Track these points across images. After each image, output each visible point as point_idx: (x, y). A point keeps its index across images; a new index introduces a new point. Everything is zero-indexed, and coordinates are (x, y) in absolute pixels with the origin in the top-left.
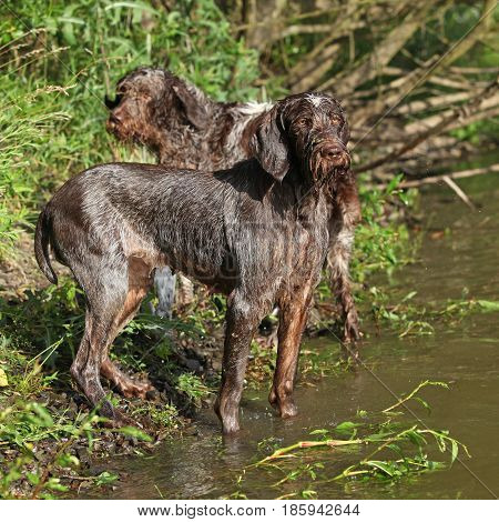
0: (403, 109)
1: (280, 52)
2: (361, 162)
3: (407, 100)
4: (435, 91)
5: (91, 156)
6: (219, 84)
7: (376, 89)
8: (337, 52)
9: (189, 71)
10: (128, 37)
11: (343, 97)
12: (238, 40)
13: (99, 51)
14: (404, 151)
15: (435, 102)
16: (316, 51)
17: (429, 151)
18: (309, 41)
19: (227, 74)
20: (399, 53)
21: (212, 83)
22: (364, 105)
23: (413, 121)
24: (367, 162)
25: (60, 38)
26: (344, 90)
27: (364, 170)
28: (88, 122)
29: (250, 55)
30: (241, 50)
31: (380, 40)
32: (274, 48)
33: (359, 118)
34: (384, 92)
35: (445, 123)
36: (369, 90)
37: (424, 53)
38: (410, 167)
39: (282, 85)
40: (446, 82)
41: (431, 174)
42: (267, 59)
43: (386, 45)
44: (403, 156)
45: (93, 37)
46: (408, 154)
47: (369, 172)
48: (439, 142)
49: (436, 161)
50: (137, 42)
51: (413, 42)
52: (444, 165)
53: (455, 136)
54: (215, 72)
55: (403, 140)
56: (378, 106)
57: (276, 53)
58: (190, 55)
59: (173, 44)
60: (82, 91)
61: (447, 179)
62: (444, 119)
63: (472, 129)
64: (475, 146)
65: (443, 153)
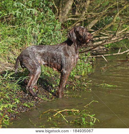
0: (94, 39)
1: (66, 24)
2: (83, 50)
3: (94, 37)
4: (102, 36)
5: (20, 44)
6: (52, 29)
8: (79, 25)
9: (45, 26)
10: (31, 17)
12: (57, 20)
13: (24, 20)
14: (93, 49)
16: (75, 24)
17: (99, 49)
18: (73, 22)
19: (53, 27)
20: (94, 26)
21: (50, 29)
23: (96, 42)
25: (15, 16)
27: (83, 52)
28: (20, 36)
29: (59, 24)
30: (57, 22)
31: (90, 23)
32: (65, 23)
35: (103, 43)
37: (100, 27)
38: (94, 52)
39: (66, 31)
40: (104, 34)
41: (99, 55)
42: (63, 25)
43: (91, 24)
44: (93, 50)
45: (23, 17)
46: (94, 49)
47: (85, 53)
48: (101, 47)
49: (100, 52)
50: (33, 18)
51: (97, 24)
52: (102, 52)
53: (105, 46)
54: (51, 27)
55: (93, 46)
57: (65, 24)
58: (45, 22)
59: (42, 19)
60: (19, 28)
61: (102, 56)
62: (103, 42)
63: (109, 45)
64: (110, 49)
65: (102, 50)
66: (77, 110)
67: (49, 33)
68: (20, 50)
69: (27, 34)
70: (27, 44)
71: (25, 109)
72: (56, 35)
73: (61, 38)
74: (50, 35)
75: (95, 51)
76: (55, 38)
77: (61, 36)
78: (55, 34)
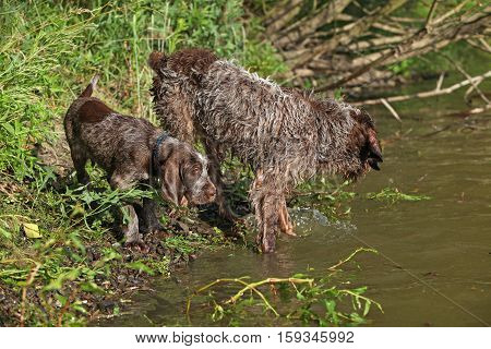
0: (353, 47)
2: (318, 86)
3: (355, 40)
4: (378, 35)
5: (110, 70)
6: (212, 19)
7: (332, 30)
11: (307, 35)
14: (350, 78)
15: (377, 42)
17: (372, 80)
19: (218, 12)
20: (351, 4)
21: (207, 18)
22: (322, 43)
23: (360, 56)
24: (322, 86)
26: (307, 30)
28: (110, 42)
33: (318, 52)
34: (339, 33)
35: (384, 58)
36: (327, 30)
37: (371, 5)
38: (356, 93)
39: (261, 24)
40: (386, 28)
41: (371, 98)
42: (249, 4)
44: (349, 83)
46: (354, 81)
48: (379, 74)
49: (376, 88)
52: (382, 91)
53: (392, 70)
54: (209, 9)
55: (350, 70)
56: (333, 44)
60: (106, 18)
61: (383, 101)
62: (383, 55)
63: (405, 65)
64: (407, 79)
65: (382, 83)
66: (307, 280)
67: (203, 32)
68: (112, 89)
69: (132, 36)
70: (135, 70)
71: (136, 282)
72: (228, 37)
73: (245, 48)
74: (207, 38)
75: (359, 86)
76: (226, 47)
77: (245, 41)
78: (224, 35)
